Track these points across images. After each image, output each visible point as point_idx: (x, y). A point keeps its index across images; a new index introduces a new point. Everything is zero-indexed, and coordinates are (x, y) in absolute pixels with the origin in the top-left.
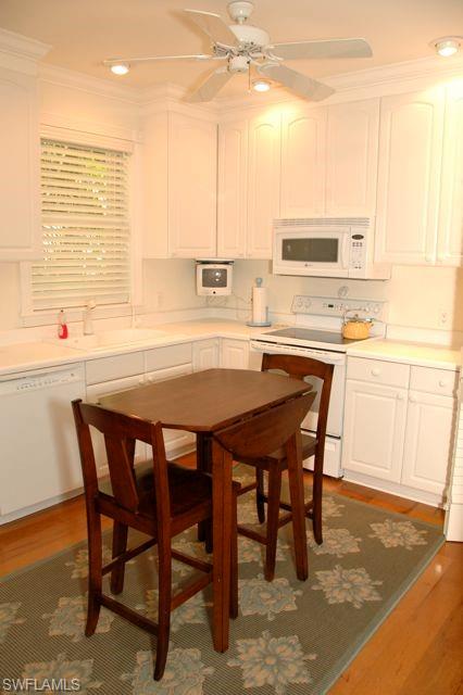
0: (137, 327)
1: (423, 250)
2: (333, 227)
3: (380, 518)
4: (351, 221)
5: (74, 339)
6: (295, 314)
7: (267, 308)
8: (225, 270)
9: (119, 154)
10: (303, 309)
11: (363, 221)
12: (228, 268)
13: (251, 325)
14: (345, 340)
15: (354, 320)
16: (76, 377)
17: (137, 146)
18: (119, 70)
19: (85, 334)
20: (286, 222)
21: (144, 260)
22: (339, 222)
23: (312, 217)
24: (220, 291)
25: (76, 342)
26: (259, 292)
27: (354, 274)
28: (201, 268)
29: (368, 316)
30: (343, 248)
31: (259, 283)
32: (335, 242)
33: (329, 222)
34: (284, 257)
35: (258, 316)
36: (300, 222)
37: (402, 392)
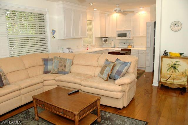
1: (139, 34)
4: (128, 31)
5: (89, 50)
6: (119, 45)
11: (130, 31)
12: (108, 38)
14: (128, 48)
17: (94, 19)
20: (118, 31)
21: (95, 38)
23: (122, 30)
24: (106, 42)
26: (113, 42)
27: (129, 38)
28: (103, 38)
29: (131, 44)
30: (127, 35)
31: (113, 41)
32: (126, 34)
33: (125, 31)
34: (118, 36)
35: (113, 46)
36: (120, 31)
37: (138, 54)
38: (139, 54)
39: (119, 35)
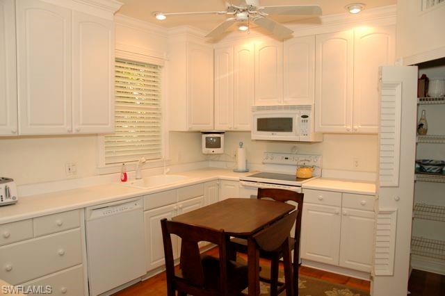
0: (167, 173)
1: (345, 123)
2: (289, 111)
3: (330, 288)
4: (301, 107)
5: (131, 182)
6: (264, 163)
7: (247, 161)
8: (220, 138)
9: (155, 67)
10: (269, 161)
11: (308, 107)
12: (222, 136)
13: (236, 171)
14: (298, 179)
15: (303, 167)
16: (138, 206)
17: (166, 62)
18: (161, 17)
19: (137, 179)
20: (259, 108)
21: (170, 132)
22: (293, 107)
23: (275, 105)
24: (216, 150)
25: (132, 183)
26: (241, 152)
27: (303, 139)
28: (204, 136)
29: (311, 164)
30: (296, 124)
31: (241, 145)
32: (290, 120)
33: (286, 107)
34: (259, 130)
35: (241, 166)
36: (268, 108)
37: (338, 210)
38: (345, 211)
39: (265, 124)
